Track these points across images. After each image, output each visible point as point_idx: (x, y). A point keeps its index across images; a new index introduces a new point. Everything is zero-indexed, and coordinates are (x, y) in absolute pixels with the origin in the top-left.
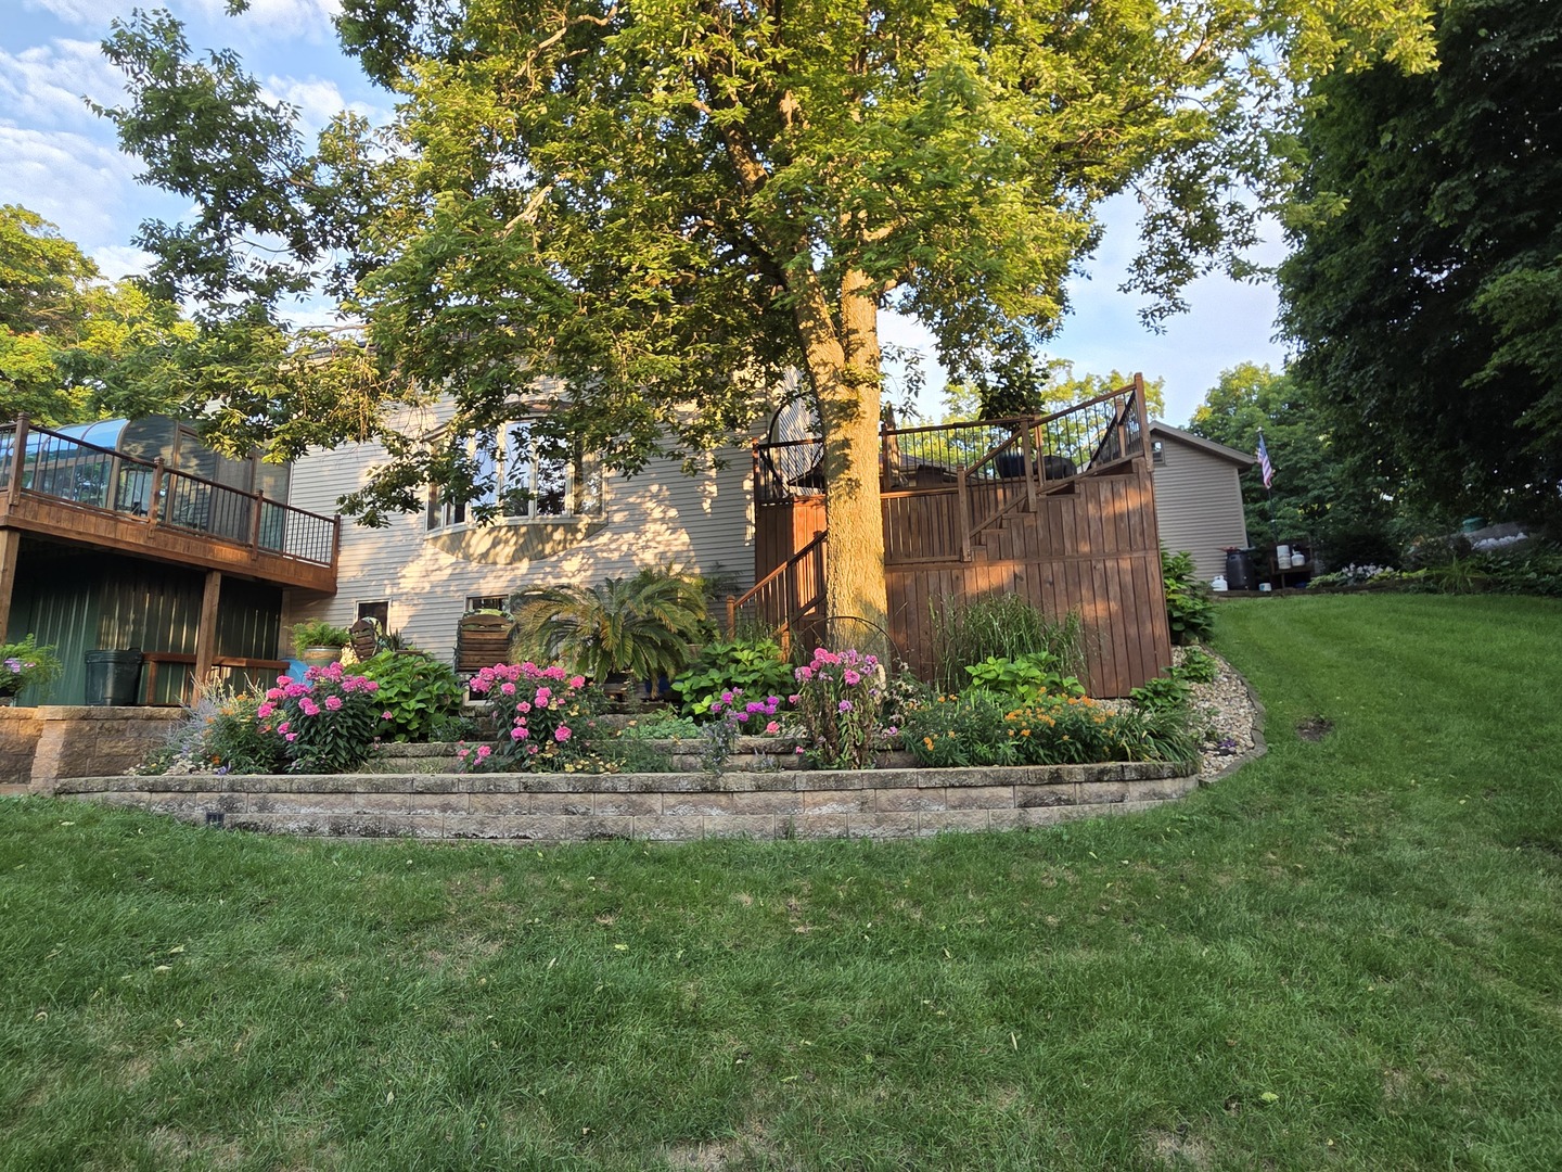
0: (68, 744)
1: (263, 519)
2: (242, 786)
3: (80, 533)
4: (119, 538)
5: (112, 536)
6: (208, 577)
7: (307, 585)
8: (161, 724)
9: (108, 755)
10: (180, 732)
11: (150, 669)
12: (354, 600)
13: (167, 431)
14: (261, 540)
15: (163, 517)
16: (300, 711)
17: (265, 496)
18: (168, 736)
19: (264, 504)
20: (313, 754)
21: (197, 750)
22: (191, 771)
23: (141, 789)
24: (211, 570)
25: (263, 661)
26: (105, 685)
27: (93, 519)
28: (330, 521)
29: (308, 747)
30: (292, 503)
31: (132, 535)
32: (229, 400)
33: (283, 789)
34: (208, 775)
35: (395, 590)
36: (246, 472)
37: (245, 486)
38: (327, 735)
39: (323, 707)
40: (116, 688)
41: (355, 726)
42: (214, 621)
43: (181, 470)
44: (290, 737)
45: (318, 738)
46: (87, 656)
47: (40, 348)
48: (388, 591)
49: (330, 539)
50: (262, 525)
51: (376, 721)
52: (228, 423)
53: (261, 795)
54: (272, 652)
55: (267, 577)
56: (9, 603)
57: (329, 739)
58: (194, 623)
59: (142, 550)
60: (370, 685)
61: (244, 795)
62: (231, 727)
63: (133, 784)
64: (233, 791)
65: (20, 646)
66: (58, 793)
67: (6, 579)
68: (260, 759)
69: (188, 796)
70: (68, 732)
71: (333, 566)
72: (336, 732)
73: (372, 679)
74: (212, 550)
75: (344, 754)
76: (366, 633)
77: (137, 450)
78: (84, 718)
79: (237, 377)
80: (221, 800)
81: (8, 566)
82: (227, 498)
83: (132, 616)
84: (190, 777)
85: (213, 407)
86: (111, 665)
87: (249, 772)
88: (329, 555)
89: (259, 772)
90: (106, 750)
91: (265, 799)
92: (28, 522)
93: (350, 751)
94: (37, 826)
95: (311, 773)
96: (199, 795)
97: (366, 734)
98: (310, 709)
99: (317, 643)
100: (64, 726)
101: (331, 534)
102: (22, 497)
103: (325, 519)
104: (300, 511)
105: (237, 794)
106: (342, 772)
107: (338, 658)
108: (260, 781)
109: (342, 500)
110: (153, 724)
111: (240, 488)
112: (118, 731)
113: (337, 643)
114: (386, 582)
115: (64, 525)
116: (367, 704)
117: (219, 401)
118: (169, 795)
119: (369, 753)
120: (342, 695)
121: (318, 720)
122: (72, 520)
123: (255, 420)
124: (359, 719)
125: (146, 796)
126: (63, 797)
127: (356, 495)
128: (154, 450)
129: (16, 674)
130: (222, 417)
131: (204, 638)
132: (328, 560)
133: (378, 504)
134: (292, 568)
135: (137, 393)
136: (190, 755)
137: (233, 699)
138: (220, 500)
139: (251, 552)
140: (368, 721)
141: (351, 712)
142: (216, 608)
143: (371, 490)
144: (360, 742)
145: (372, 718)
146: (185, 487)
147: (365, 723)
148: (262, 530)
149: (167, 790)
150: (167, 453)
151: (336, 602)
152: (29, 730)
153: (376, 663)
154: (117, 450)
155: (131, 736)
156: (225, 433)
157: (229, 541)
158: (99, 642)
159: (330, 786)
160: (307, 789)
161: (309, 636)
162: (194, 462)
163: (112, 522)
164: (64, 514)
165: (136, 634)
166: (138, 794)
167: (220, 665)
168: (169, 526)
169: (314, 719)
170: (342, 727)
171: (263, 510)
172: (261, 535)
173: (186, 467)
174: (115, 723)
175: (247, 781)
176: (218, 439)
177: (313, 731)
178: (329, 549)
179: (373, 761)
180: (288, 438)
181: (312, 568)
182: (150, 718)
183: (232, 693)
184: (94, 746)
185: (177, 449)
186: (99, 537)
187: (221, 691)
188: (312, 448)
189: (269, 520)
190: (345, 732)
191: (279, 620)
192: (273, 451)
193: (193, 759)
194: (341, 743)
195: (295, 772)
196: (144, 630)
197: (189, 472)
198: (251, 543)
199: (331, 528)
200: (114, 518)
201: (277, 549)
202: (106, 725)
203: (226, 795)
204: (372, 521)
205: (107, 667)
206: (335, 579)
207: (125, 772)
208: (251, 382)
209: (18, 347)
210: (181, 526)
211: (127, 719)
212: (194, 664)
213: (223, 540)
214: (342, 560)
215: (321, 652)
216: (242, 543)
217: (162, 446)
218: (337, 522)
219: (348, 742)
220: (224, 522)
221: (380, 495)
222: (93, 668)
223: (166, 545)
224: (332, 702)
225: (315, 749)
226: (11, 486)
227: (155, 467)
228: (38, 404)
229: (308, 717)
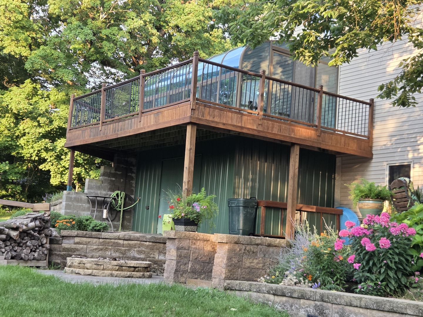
0: (229, 259)
1: (323, 106)
2: (328, 298)
3: (224, 124)
4: (243, 126)
5: (240, 125)
6: (292, 149)
7: (352, 153)
8: (275, 250)
9: (249, 267)
10: (286, 256)
11: (262, 211)
12: (385, 163)
13: (264, 51)
14: (322, 121)
15: (265, 111)
16: (362, 248)
17: (325, 89)
18: (280, 258)
19: (324, 95)
20: (372, 281)
21: (298, 270)
22: (296, 283)
23: (269, 293)
24: (293, 144)
25: (325, 208)
26: (238, 220)
27: (230, 114)
28: (366, 103)
29: (368, 275)
30: (340, 93)
31: (250, 123)
32: (307, 24)
33: (355, 304)
34: (305, 287)
35: (416, 155)
36: (311, 73)
37: (311, 83)
38: (381, 267)
39: (377, 245)
40: (245, 223)
41: (401, 262)
42: (296, 180)
43: (273, 77)
44: (356, 266)
45: (375, 269)
46: (229, 202)
47: (196, 9)
48: (410, 156)
49: (367, 117)
50: (323, 110)
51: (415, 259)
52: (308, 40)
53: (340, 307)
54: (330, 202)
55: (327, 148)
56: (193, 169)
57: (383, 270)
58: (285, 179)
59: (256, 133)
60: (410, 230)
61: (330, 305)
62: (317, 255)
63: (264, 289)
64: (323, 301)
65: (199, 196)
66: (226, 289)
67: (191, 154)
68: (337, 281)
69: (296, 301)
70: (230, 251)
71: (370, 137)
72: (387, 265)
73: (410, 226)
74: (293, 131)
75: (393, 283)
76: (401, 190)
77: (247, 66)
78: (236, 243)
79: (313, 7)
80: (316, 306)
81: (192, 147)
82: (301, 93)
83: (250, 176)
84: (296, 288)
85: (299, 30)
86: (241, 208)
87: (330, 289)
88: (367, 129)
89: (337, 290)
90: (248, 265)
91: (343, 309)
92: (200, 119)
93: (398, 280)
94: (219, 308)
95: (372, 294)
96: (302, 301)
97: (408, 269)
98: (369, 246)
99: (367, 197)
100: (227, 247)
101: (367, 113)
102: (197, 104)
103: (363, 103)
104: (347, 98)
105: (325, 304)
106: (391, 296)
107: (381, 209)
108: (340, 297)
109: (381, 88)
110: (271, 249)
111: (307, 85)
112: (253, 252)
113: (380, 197)
114: (409, 149)
115: (217, 119)
116: (407, 245)
117: (302, 27)
118: (284, 299)
119: (411, 284)
120: (389, 236)
121: (375, 255)
122: (220, 116)
123: (322, 35)
124: (402, 256)
125: (272, 297)
126: (229, 291)
127: (391, 83)
128: (257, 65)
129: (198, 213)
130: (304, 37)
131: (290, 191)
132: (366, 134)
133: (407, 89)
134: (343, 140)
135: (256, 29)
136: (295, 273)
137: (316, 236)
138: (297, 94)
139: (317, 130)
140: (410, 259)
141: (397, 251)
142: (297, 170)
143: (402, 78)
144: (404, 274)
145: (412, 257)
146: (275, 88)
147: (407, 260)
148: (323, 114)
149: (283, 295)
150: (265, 66)
151: (373, 165)
152: (208, 248)
153: (412, 213)
154: (240, 68)
155: (260, 255)
156: (306, 49)
157: (303, 124)
158: (234, 193)
159: (387, 307)
160: (372, 307)
161: (361, 191)
162: (279, 70)
163: (240, 116)
164: (217, 112)
165: (253, 188)
166: (267, 295)
167: (300, 211)
168: (269, 116)
169: (372, 255)
170: (391, 262)
171: (323, 99)
172: (322, 117)
173: (275, 74)
174: (252, 247)
175: (331, 295)
176: (301, 53)
177: (371, 263)
178: (367, 125)
179: (415, 291)
180: (346, 45)
181: (356, 139)
182: (269, 245)
183: (315, 231)
184: (242, 261)
185: (271, 62)
186: (234, 126)
187: (308, 229)
188: (360, 51)
189: (327, 106)
190: (393, 266)
191: (335, 179)
192: (335, 56)
193: (296, 275)
194: (391, 274)
195: (361, 292)
196: (257, 185)
197: (277, 77)
198: (317, 124)
199: (368, 109)
200: (239, 112)
201: (333, 127)
202: (247, 248)
203: (318, 303)
204: (404, 102)
205: (239, 210)
206: (371, 147)
207: (259, 280)
208: (322, 9)
209: (186, 10)
210: (277, 115)
211: (258, 245)
212: (286, 209)
213: (299, 123)
214: (376, 132)
215: (370, 204)
216: (310, 125)
217: (261, 62)
218: (371, 104)
219: (396, 274)
220: (300, 111)
221: (409, 81)
222: (232, 210)
223: (268, 129)
224: (384, 243)
225: (373, 277)
226: (191, 98)
227: (261, 76)
228: (196, 44)
229: (367, 253)
